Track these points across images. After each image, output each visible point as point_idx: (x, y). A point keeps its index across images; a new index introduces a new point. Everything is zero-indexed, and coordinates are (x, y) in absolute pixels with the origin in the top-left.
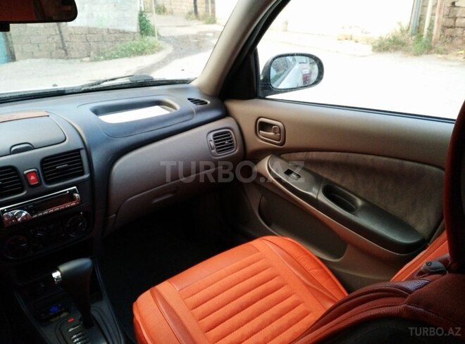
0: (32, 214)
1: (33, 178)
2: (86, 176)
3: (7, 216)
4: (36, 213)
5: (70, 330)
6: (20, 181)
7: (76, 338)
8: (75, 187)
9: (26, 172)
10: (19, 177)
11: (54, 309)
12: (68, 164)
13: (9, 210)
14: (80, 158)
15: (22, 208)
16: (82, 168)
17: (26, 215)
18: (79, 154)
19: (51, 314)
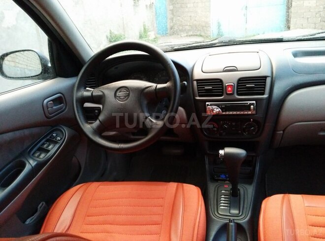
0: (223, 111)
1: (230, 89)
2: (265, 96)
3: (209, 108)
4: (225, 111)
5: (223, 191)
6: (222, 90)
7: (223, 198)
8: (254, 102)
9: (227, 84)
10: (222, 87)
11: (223, 177)
12: (255, 85)
13: (211, 105)
14: (265, 82)
15: (218, 105)
16: (264, 90)
17: (219, 111)
18: (266, 80)
19: (220, 178)
